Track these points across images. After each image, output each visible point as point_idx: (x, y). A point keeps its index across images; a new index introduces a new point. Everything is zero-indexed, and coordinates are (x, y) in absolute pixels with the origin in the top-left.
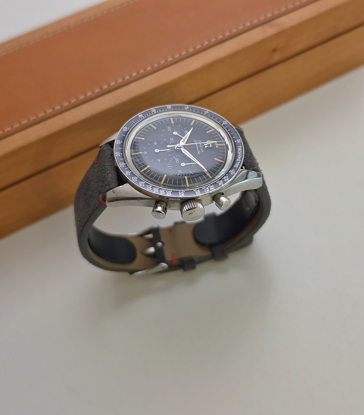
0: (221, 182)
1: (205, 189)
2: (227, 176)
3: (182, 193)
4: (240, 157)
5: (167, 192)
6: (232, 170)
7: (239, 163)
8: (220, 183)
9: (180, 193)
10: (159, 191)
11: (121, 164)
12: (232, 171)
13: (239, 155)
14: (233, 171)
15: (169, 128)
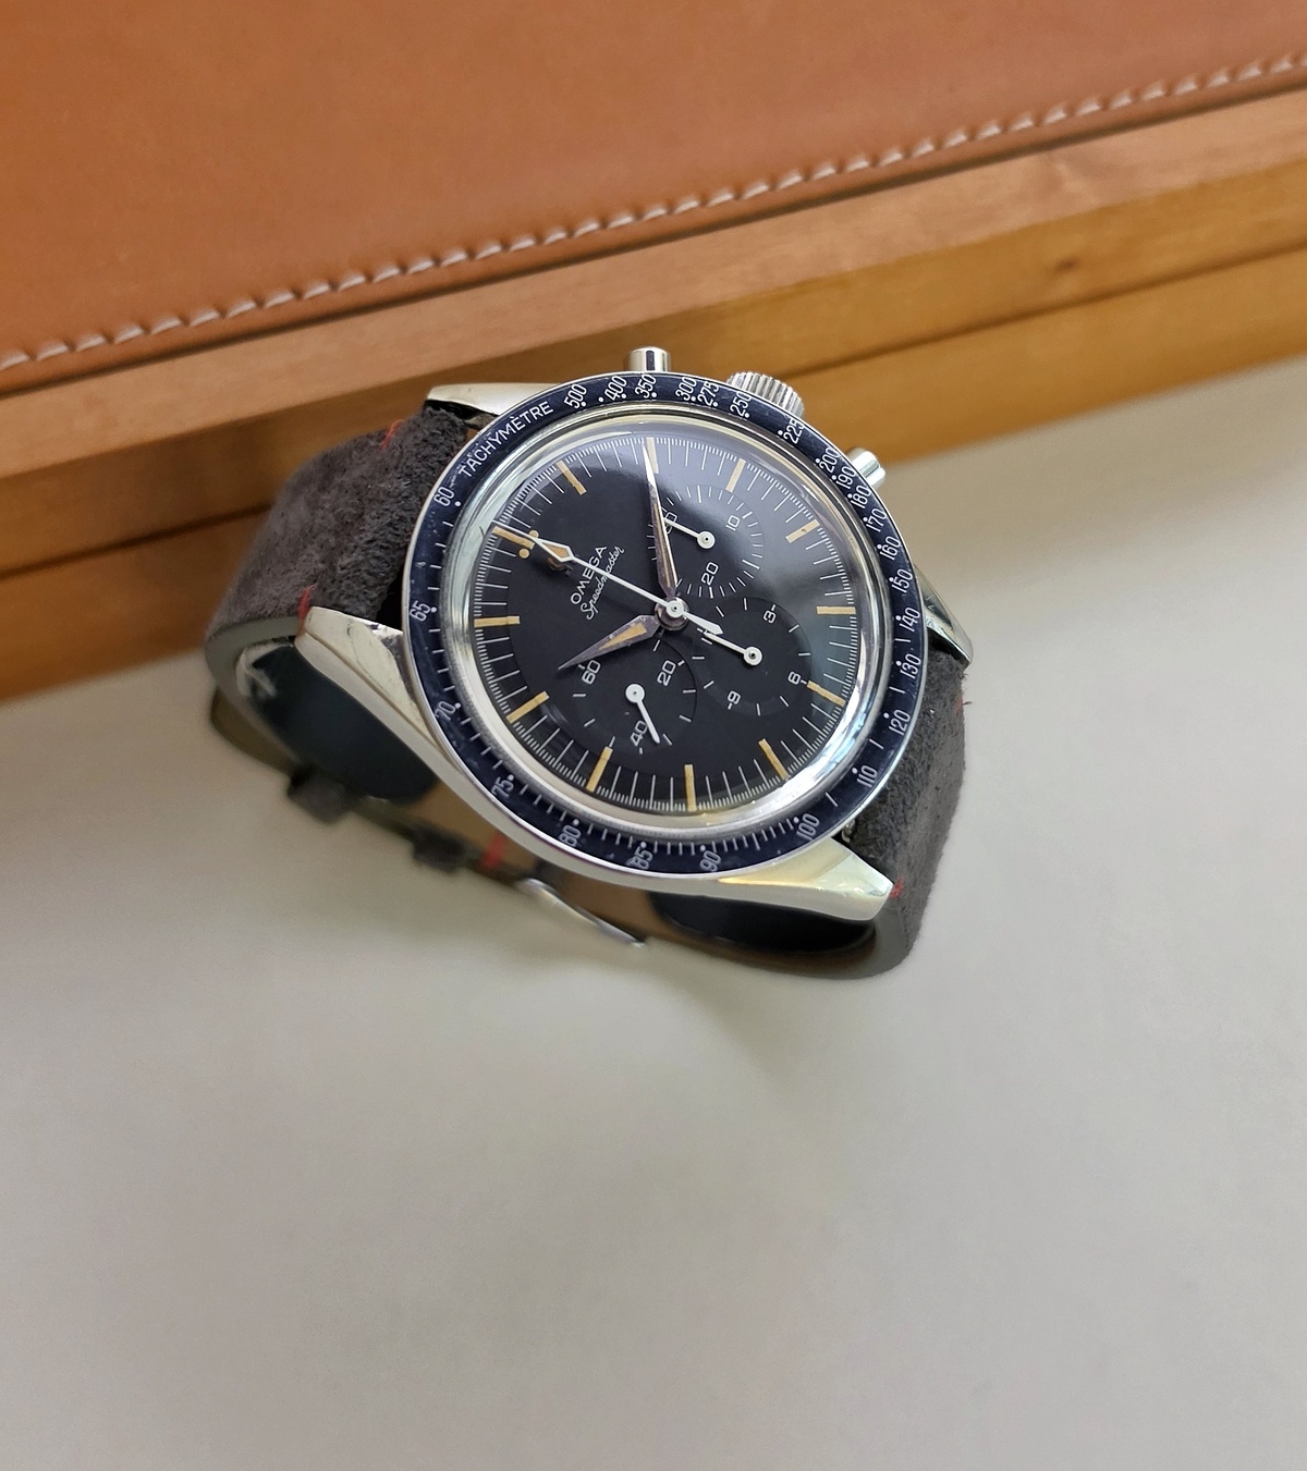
0: (640, 388)
1: (709, 397)
2: (604, 397)
3: (792, 432)
4: (500, 431)
5: (830, 466)
6: (570, 404)
7: (524, 414)
8: (647, 387)
9: (795, 437)
10: (854, 486)
11: (909, 671)
12: (575, 400)
13: (497, 440)
14: (568, 401)
15: (640, 737)
